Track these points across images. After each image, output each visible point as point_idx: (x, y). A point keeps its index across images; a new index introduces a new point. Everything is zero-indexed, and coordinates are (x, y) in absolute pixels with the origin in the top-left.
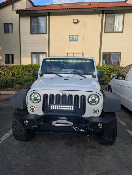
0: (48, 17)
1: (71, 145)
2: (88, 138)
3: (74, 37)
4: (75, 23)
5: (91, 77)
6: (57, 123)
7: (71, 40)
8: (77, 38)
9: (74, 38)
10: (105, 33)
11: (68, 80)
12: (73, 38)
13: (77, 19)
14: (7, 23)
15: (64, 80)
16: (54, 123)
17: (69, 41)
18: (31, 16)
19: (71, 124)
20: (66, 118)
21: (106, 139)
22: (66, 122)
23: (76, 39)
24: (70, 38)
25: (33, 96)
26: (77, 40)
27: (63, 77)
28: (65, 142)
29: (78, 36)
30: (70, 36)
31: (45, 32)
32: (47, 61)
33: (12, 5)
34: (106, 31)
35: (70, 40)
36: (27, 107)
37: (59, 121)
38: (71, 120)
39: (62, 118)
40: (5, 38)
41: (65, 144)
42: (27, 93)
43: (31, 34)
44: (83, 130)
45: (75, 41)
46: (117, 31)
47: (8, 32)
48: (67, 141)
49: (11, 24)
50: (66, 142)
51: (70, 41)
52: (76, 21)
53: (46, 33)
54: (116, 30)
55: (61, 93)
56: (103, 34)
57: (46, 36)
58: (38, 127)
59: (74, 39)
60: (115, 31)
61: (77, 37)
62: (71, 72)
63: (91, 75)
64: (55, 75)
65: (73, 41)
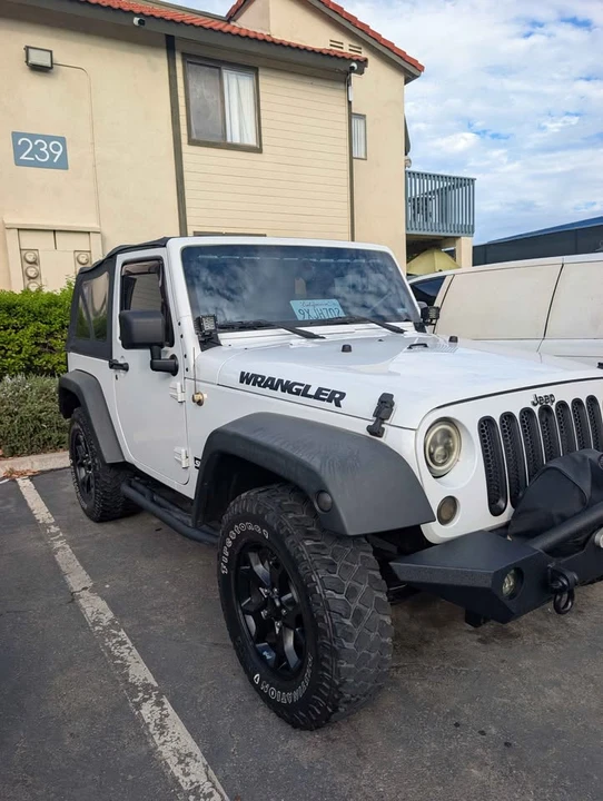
3: (41, 145)
4: (38, 68)
7: (23, 157)
8: (59, 153)
9: (43, 149)
10: (192, 142)
12: (36, 149)
13: (51, 52)
15: (410, 348)
17: (17, 164)
23: (52, 155)
24: (18, 150)
26: (63, 164)
27: (329, 338)
29: (62, 140)
34: (194, 137)
35: (17, 156)
45: (49, 165)
46: (237, 140)
51: (19, 163)
52: (44, 60)
54: (234, 137)
56: (186, 148)
59: (43, 155)
60: (229, 140)
61: (56, 148)
65: (36, 164)
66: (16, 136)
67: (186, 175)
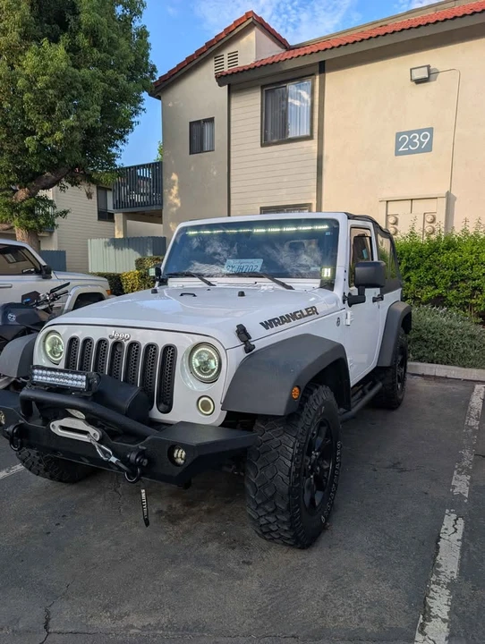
0: (318, 77)
2: (143, 491)
3: (415, 137)
4: (418, 82)
7: (401, 149)
8: (427, 141)
9: (416, 140)
12: (411, 143)
13: (428, 66)
14: (199, 122)
15: (182, 295)
16: (56, 427)
17: (396, 155)
18: (262, 87)
19: (95, 433)
20: (82, 414)
23: (421, 143)
24: (398, 145)
26: (429, 148)
27: (217, 286)
29: (431, 130)
30: (398, 135)
31: (308, 134)
32: (189, 233)
33: (214, 60)
35: (397, 148)
37: (66, 422)
39: (74, 412)
40: (192, 169)
43: (263, 145)
45: (419, 151)
47: (201, 150)
49: (211, 120)
51: (398, 153)
52: (423, 74)
53: (310, 138)
57: (313, 144)
59: (415, 145)
61: (425, 137)
62: (254, 268)
63: (319, 281)
65: (410, 152)
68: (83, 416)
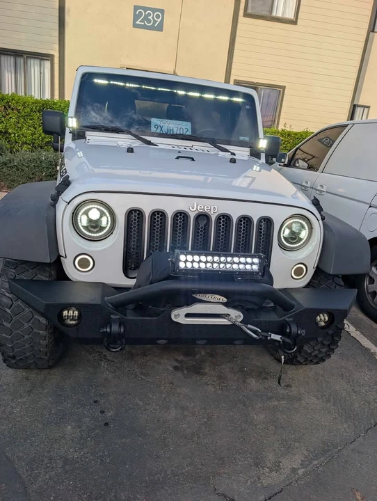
1: (197, 370)
2: (283, 357)
3: (149, 14)
5: (248, 153)
6: (188, 315)
7: (138, 22)
8: (159, 20)
9: (150, 17)
10: (246, 15)
11: (193, 159)
12: (146, 17)
15: (177, 158)
16: (180, 316)
17: (134, 26)
19: (236, 315)
20: (222, 298)
21: (309, 351)
22: (222, 310)
24: (136, 17)
25: (86, 213)
26: (160, 28)
27: (160, 146)
28: (176, 364)
29: (162, 11)
32: (97, 81)
34: (249, 11)
35: (135, 20)
36: (60, 256)
37: (197, 308)
38: (237, 303)
39: (208, 297)
41: (176, 368)
42: (55, 200)
44: (277, 337)
45: (152, 28)
46: (280, 15)
48: (181, 358)
50: (177, 360)
51: (135, 26)
54: (278, 12)
55: (192, 208)
56: (241, 19)
58: (122, 330)
59: (149, 21)
60: (274, 14)
61: (158, 16)
62: (185, 131)
63: (248, 149)
64: (130, 136)
65: (144, 27)
66: (136, 8)
67: (238, 39)
68: (225, 300)
